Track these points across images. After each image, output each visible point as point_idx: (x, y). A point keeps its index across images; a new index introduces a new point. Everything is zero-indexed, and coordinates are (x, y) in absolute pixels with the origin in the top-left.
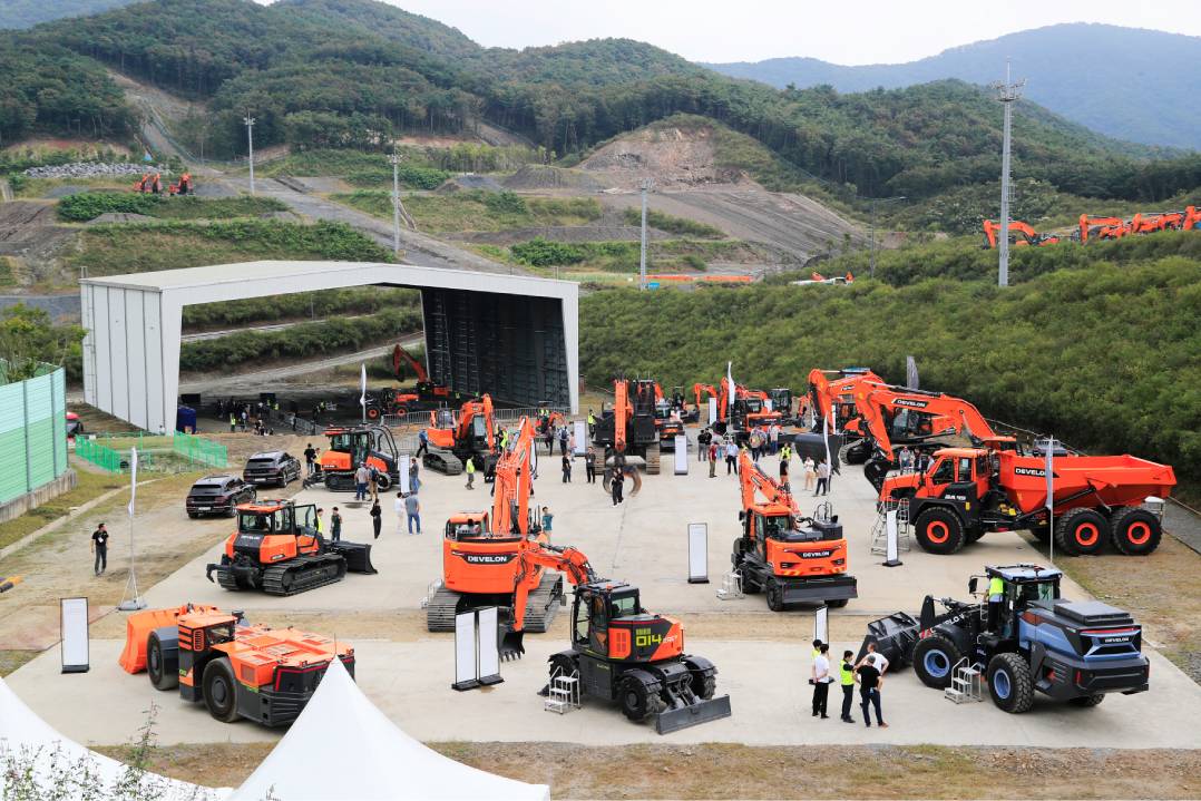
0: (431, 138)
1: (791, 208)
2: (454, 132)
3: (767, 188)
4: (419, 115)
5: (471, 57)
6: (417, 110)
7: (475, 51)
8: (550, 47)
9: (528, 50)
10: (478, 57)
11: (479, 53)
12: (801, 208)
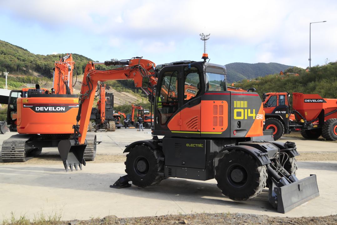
0: (18, 75)
1: (124, 96)
2: (25, 74)
3: (117, 91)
4: (14, 68)
5: (31, 56)
6: (14, 67)
7: (32, 55)
8: (54, 55)
9: (48, 55)
10: (33, 56)
11: (33, 55)
12: (127, 95)
